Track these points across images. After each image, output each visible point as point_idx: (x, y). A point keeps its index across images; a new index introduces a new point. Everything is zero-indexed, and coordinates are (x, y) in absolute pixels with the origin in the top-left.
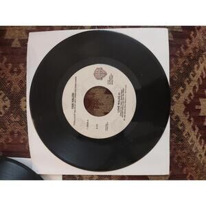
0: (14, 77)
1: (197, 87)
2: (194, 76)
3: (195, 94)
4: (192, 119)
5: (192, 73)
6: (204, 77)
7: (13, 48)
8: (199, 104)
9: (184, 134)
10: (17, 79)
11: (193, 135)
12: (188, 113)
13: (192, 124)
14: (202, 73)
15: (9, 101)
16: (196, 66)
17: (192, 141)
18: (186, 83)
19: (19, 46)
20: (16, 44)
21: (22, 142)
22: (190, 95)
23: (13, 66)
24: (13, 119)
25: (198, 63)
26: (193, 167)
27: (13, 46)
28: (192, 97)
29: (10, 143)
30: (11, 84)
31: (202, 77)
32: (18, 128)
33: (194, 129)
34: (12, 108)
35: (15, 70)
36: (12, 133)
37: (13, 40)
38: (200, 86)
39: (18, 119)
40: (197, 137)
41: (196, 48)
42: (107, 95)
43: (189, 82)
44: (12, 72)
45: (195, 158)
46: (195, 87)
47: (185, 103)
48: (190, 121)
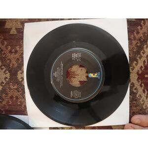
0: (12, 56)
1: (146, 61)
2: (144, 53)
5: (142, 51)
9: (137, 96)
18: (138, 59)
19: (15, 33)
21: (19, 103)
22: (142, 67)
23: (12, 48)
32: (16, 94)
35: (13, 51)
37: (11, 29)
43: (140, 58)
46: (144, 62)
47: (138, 73)
48: (141, 86)
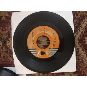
3: (82, 35)
4: (82, 46)
6: (86, 27)
7: (2, 20)
8: (85, 39)
10: (5, 33)
11: (83, 53)
12: (80, 43)
13: (82, 48)
14: (85, 26)
15: (2, 43)
16: (82, 23)
17: (82, 56)
20: (4, 18)
24: (4, 51)
25: (83, 22)
26: (84, 67)
27: (2, 19)
28: (81, 37)
29: (3, 61)
30: (2, 36)
31: (85, 27)
33: (83, 51)
34: (3, 46)
36: (4, 57)
38: (84, 31)
40: (85, 54)
41: (81, 15)
42: (44, 38)
44: (2, 30)
45: (84, 63)
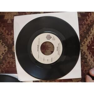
0: (9, 37)
2: (91, 33)
5: (90, 32)
9: (87, 60)
18: (87, 37)
19: (11, 22)
21: (13, 66)
22: (90, 42)
23: (8, 32)
32: (12, 60)
35: (9, 33)
37: (8, 20)
39: (11, 56)
43: (89, 36)
46: (91, 38)
47: (87, 46)
48: (90, 54)
